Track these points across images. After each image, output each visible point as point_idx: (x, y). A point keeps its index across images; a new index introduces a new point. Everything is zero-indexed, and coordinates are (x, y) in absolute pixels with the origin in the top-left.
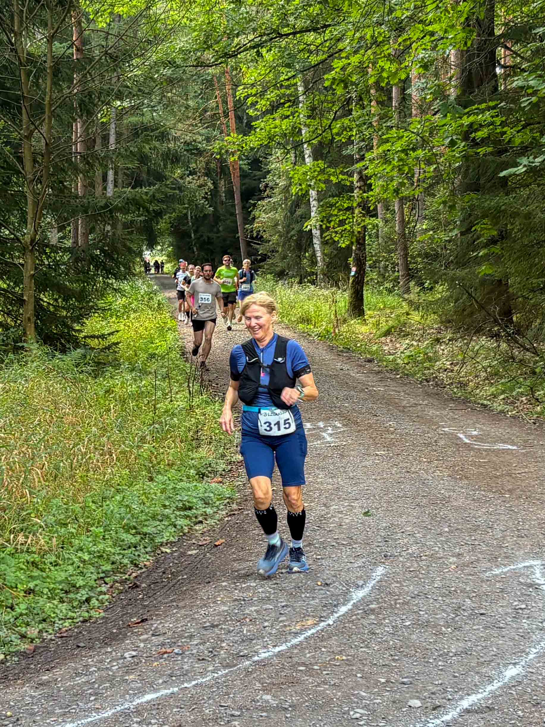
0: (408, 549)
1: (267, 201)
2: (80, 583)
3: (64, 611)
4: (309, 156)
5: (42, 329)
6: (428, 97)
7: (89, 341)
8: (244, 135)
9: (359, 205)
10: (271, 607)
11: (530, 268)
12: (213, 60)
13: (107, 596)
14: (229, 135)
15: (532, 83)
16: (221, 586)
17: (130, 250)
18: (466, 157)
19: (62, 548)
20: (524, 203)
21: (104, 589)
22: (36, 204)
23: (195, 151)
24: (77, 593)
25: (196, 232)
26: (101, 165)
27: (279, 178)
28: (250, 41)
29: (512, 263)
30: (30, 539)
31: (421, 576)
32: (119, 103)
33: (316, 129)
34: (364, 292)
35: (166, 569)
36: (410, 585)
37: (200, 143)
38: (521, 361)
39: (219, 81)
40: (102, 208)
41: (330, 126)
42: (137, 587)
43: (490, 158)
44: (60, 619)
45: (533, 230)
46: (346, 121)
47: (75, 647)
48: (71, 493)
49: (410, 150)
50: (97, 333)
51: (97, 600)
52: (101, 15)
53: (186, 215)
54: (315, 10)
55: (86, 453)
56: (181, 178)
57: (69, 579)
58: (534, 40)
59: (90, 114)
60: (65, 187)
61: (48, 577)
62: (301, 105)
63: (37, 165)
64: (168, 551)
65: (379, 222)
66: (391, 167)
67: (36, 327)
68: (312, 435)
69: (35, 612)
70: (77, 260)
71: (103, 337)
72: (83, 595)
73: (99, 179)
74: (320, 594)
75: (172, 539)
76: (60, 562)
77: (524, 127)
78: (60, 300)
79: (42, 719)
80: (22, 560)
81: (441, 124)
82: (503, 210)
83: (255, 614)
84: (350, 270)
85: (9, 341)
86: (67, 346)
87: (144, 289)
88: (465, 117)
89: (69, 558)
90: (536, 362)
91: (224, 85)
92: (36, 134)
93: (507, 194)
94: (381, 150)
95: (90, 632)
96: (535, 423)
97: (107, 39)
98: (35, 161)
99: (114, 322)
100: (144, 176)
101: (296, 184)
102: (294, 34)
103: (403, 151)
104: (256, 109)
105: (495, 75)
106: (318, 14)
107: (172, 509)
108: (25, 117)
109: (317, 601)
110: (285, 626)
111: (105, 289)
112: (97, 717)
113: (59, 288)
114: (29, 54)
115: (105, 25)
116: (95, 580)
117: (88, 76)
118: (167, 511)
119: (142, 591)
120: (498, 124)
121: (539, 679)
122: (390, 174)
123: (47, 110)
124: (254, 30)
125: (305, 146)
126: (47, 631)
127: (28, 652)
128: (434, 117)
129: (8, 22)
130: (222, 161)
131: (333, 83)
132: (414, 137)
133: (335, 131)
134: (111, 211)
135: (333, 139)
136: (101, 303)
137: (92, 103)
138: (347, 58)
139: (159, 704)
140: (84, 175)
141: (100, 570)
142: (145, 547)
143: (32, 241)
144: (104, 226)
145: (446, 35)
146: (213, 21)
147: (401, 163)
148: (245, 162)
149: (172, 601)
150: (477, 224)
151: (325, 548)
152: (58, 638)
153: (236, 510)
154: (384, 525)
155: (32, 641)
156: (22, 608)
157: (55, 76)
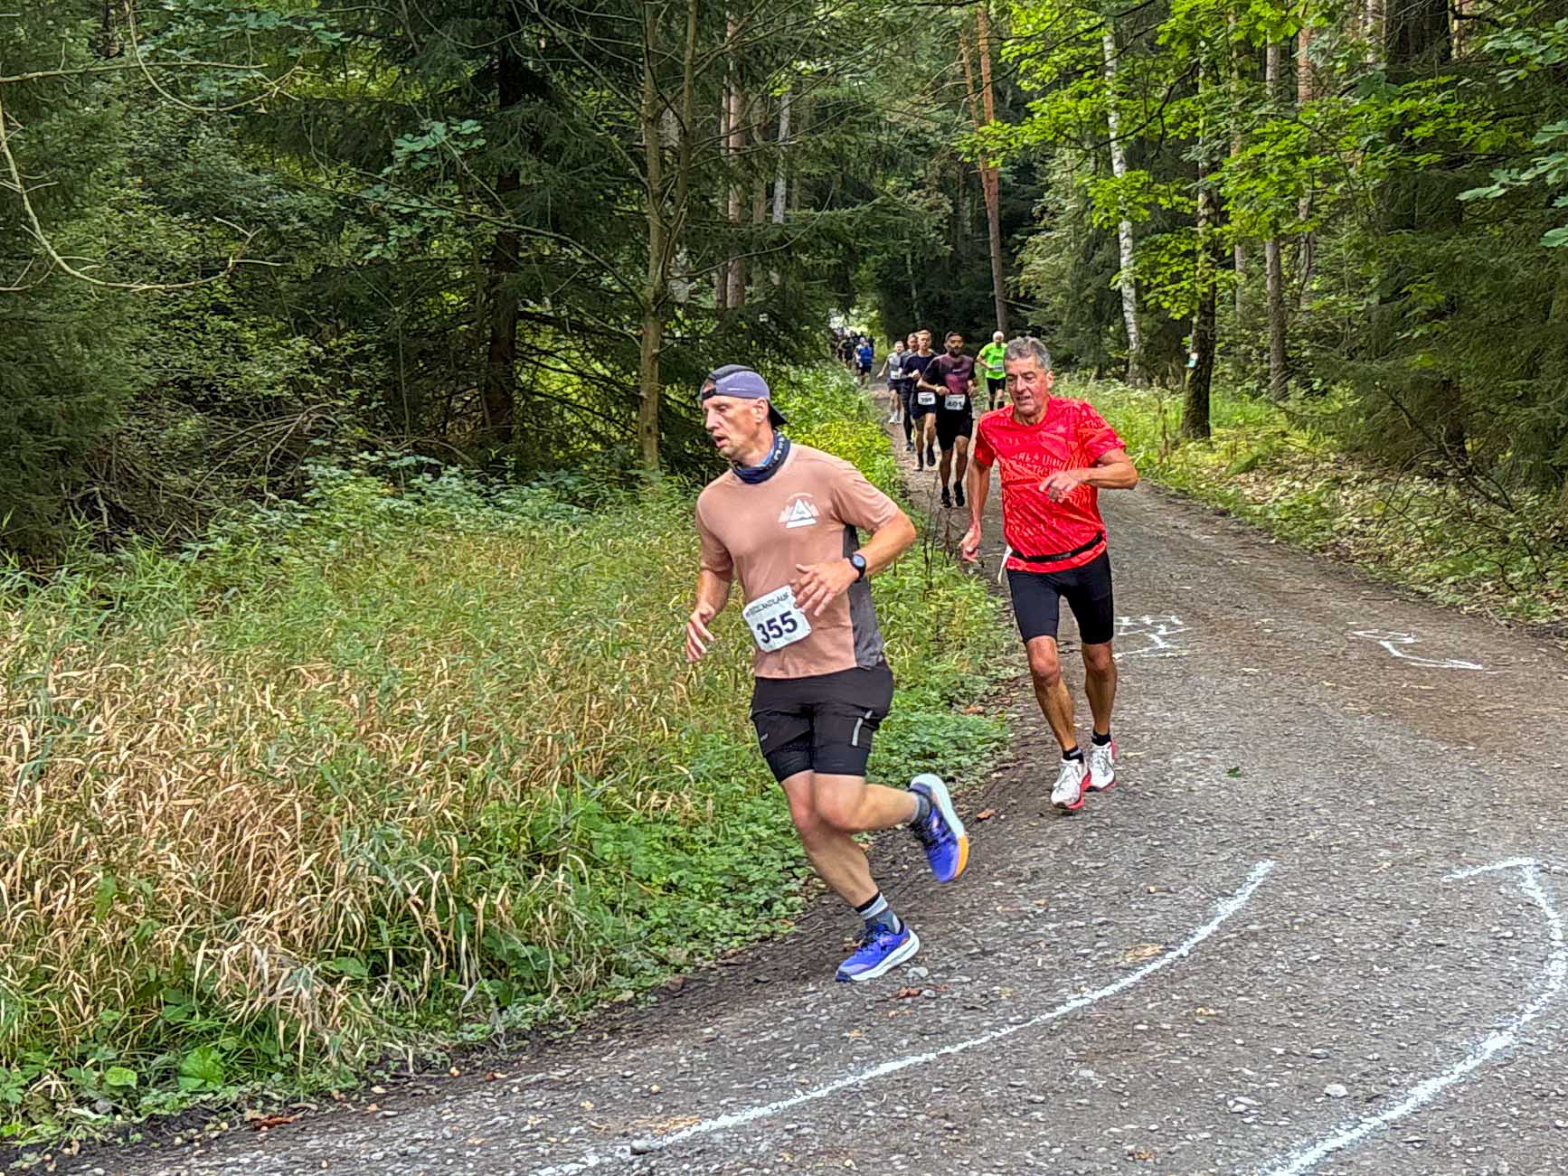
0: (1307, 834)
1: (1044, 235)
2: (755, 874)
3: (729, 922)
4: (1121, 162)
6: (1339, 65)
8: (1012, 124)
9: (1206, 247)
10: (1082, 923)
11: (1504, 360)
13: (799, 900)
18: (1396, 171)
19: (723, 816)
21: (794, 886)
24: (749, 893)
25: (919, 287)
27: (1066, 197)
30: (669, 800)
31: (1332, 879)
33: (1137, 116)
35: (896, 856)
36: (1315, 894)
37: (931, 134)
38: (1483, 518)
39: (968, 30)
40: (775, 243)
41: (1160, 111)
43: (1435, 172)
44: (723, 935)
46: (1188, 104)
47: (751, 981)
49: (1300, 154)
51: (784, 904)
57: (737, 868)
60: (711, 206)
61: (700, 864)
62: (1109, 74)
66: (1265, 183)
67: (660, 443)
69: (681, 921)
70: (730, 332)
72: (759, 895)
74: (1162, 905)
76: (720, 840)
77: (1495, 119)
79: (712, 1100)
80: (657, 835)
82: (1459, 263)
83: (1053, 934)
84: (1187, 358)
88: (1396, 101)
89: (733, 835)
91: (975, 37)
94: (1250, 153)
95: (774, 958)
101: (1099, 210)
103: (1288, 156)
107: (903, 756)
109: (1159, 916)
110: (1108, 957)
116: (780, 871)
120: (1453, 114)
122: (1264, 196)
125: (1114, 144)
126: (701, 955)
127: (673, 988)
131: (1172, 39)
133: (1167, 120)
135: (1165, 133)
139: (906, 1080)
141: (786, 856)
143: (657, 297)
147: (1283, 178)
150: (1412, 282)
151: (1165, 828)
152: (722, 965)
153: (1011, 761)
154: (1264, 792)
155: (678, 970)
156: (659, 915)
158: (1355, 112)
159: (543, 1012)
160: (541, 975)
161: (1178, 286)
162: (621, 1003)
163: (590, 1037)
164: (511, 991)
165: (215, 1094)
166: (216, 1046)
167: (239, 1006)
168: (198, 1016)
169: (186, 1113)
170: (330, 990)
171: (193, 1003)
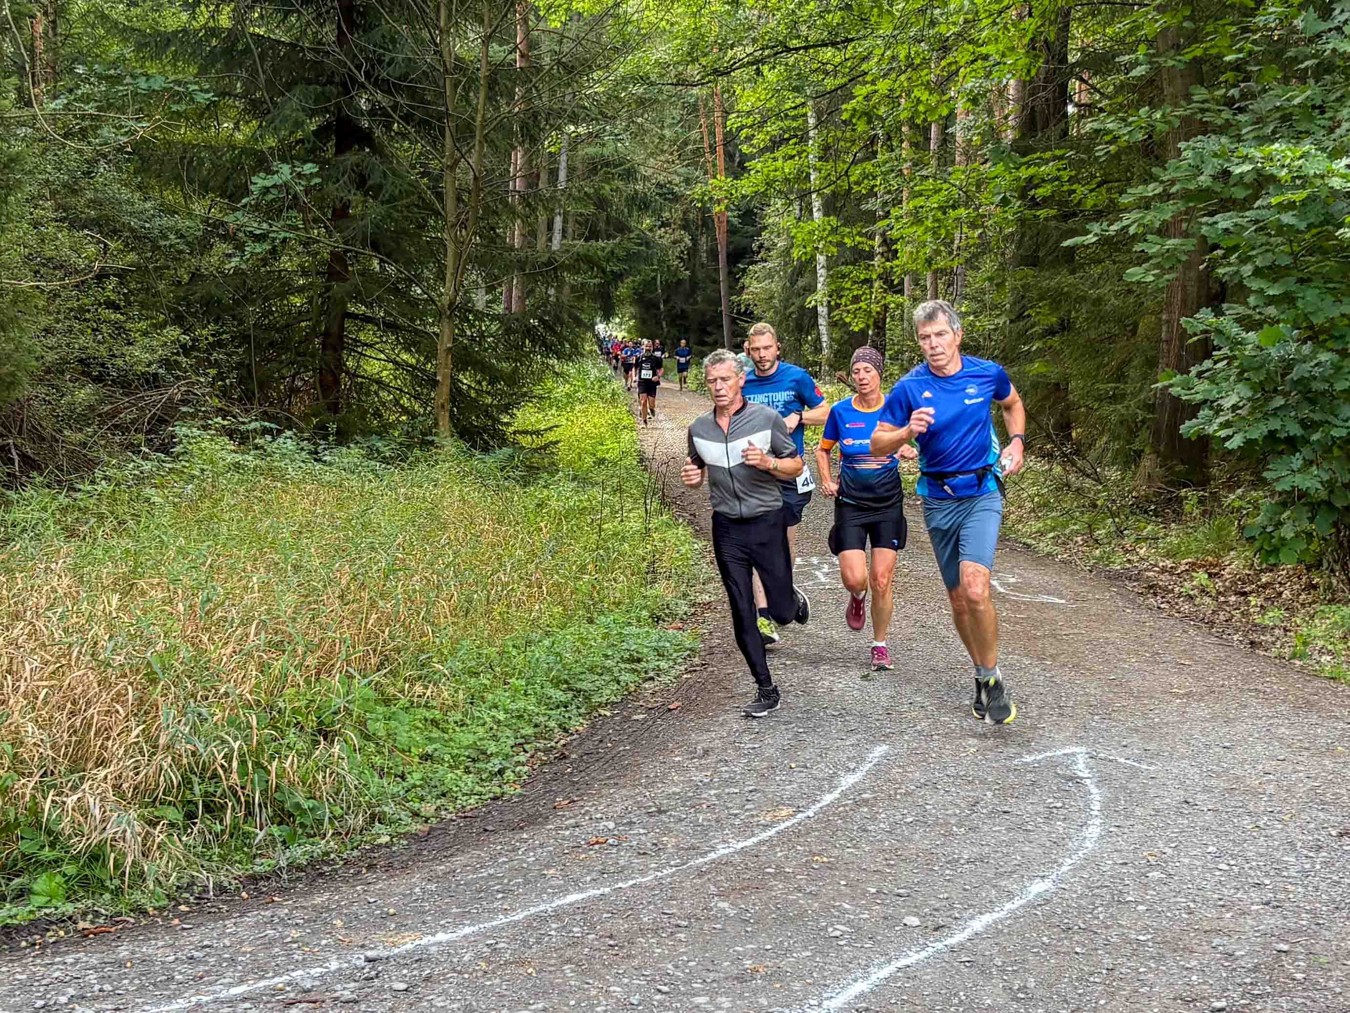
1: (760, 265)
2: (492, 748)
3: (470, 784)
4: (819, 210)
5: (458, 419)
6: (975, 138)
7: (519, 437)
8: (736, 178)
9: (880, 277)
10: (737, 791)
11: (1098, 368)
12: (698, 77)
13: (526, 768)
14: (715, 177)
15: (1110, 126)
16: (674, 762)
17: (579, 322)
18: (1022, 221)
19: (472, 703)
20: (1094, 285)
21: (522, 758)
22: (458, 256)
23: (670, 196)
24: (487, 763)
25: (666, 302)
26: (545, 208)
27: (778, 236)
28: (748, 56)
29: (1075, 360)
30: (430, 690)
31: (930, 760)
32: (572, 128)
33: (829, 175)
35: (604, 736)
36: (915, 771)
37: (676, 185)
38: (1078, 489)
39: (706, 105)
40: (546, 265)
41: (847, 172)
42: (565, 757)
43: (1053, 223)
44: (464, 795)
45: (1103, 320)
46: (868, 166)
47: (481, 830)
48: (486, 632)
49: (950, 207)
50: (530, 428)
51: (513, 772)
52: (555, 12)
53: (655, 278)
54: (835, 18)
55: (508, 584)
56: (651, 230)
57: (479, 743)
58: (1118, 72)
59: (534, 140)
60: (498, 235)
61: (451, 740)
62: (811, 142)
63: (462, 205)
64: (608, 714)
65: (905, 300)
66: (922, 228)
67: (452, 416)
68: (802, 573)
69: (433, 784)
70: (508, 331)
71: (537, 433)
72: (495, 764)
73: (542, 227)
74: (799, 777)
75: (613, 698)
76: (469, 722)
77: (1099, 185)
78: (484, 383)
79: (434, 921)
80: (419, 716)
82: (1066, 293)
83: (714, 798)
85: (416, 432)
86: (491, 443)
87: (594, 373)
88: (1024, 167)
89: (479, 718)
90: (1099, 492)
91: (712, 111)
92: (462, 164)
93: (1073, 272)
94: (911, 205)
95: (502, 812)
96: (1091, 571)
97: (560, 42)
98: (459, 199)
99: (553, 415)
100: (602, 225)
101: (798, 246)
102: (806, 48)
103: (940, 208)
104: (751, 145)
105: (1065, 115)
106: (838, 24)
107: (615, 660)
108: (448, 141)
109: (795, 786)
110: (752, 816)
111: (544, 372)
112: (504, 920)
113: (482, 367)
114: (457, 58)
115: (559, 25)
116: (512, 747)
117: (534, 91)
118: (609, 663)
119: (571, 763)
120: (1066, 179)
122: (921, 239)
123: (477, 133)
124: (754, 40)
125: (814, 196)
126: (446, 809)
127: (421, 834)
128: (982, 168)
129: (433, 15)
130: (704, 210)
131: (853, 116)
132: (955, 191)
133: (852, 179)
134: (555, 270)
135: (850, 188)
136: (538, 390)
137: (538, 126)
138: (873, 83)
139: (584, 908)
140: (523, 221)
141: (519, 735)
142: (578, 708)
143: (451, 304)
144: (547, 289)
145: (1005, 60)
146: (701, 27)
147: (936, 225)
148: (735, 213)
149: (609, 778)
150: (1031, 308)
151: (810, 719)
152: (461, 817)
153: (697, 665)
154: (887, 693)
155: (427, 820)
156: (415, 778)
157: (490, 88)
158: (993, 175)
159: (318, 851)
160: (320, 822)
161: (857, 306)
162: (380, 845)
163: (352, 871)
164: (295, 833)
165: (56, 908)
166: (60, 872)
167: (80, 842)
168: (47, 848)
169: (33, 923)
170: (151, 830)
171: (43, 837)
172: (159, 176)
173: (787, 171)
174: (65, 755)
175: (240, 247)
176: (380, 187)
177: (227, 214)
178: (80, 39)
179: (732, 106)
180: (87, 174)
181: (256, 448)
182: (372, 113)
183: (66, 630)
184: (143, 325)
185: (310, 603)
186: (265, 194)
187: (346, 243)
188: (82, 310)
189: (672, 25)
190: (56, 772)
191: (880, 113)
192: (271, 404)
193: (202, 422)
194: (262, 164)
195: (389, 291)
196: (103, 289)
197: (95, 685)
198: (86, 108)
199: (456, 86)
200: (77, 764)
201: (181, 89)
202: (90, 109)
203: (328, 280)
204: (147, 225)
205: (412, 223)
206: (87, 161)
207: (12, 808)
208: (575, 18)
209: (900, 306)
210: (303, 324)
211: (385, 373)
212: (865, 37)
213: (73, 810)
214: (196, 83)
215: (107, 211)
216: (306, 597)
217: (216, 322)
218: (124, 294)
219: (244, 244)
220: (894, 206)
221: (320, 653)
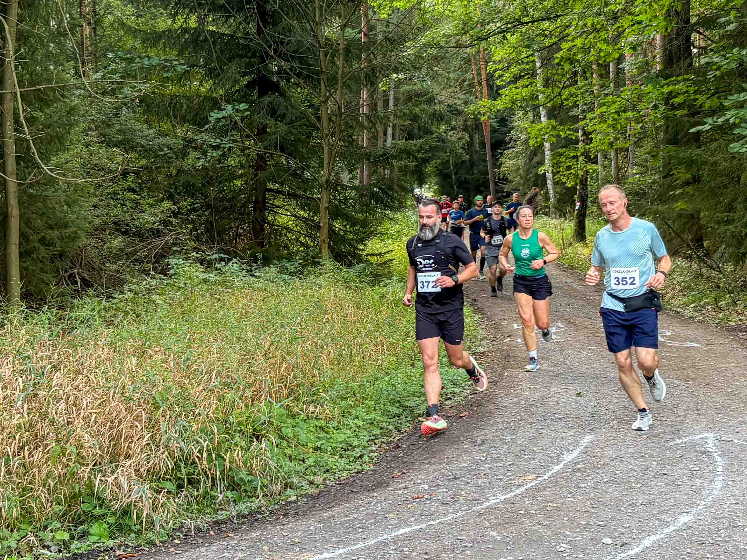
1: (511, 150)
2: (356, 442)
3: (343, 464)
4: (544, 116)
5: (334, 248)
6: (634, 71)
7: (369, 257)
9: (582, 154)
10: (501, 465)
11: (717, 204)
12: (469, 42)
13: (376, 454)
14: (481, 100)
16: (463, 448)
17: (403, 189)
18: (666, 118)
19: (343, 416)
20: (711, 155)
22: (330, 153)
23: (456, 112)
24: (353, 451)
25: (456, 174)
26: (381, 123)
27: (521, 132)
28: (498, 28)
29: (703, 200)
30: (318, 409)
31: (618, 444)
32: (395, 75)
33: (549, 95)
34: (587, 222)
36: (609, 451)
37: (459, 105)
39: (475, 58)
40: (381, 156)
41: (560, 93)
42: (399, 447)
43: (685, 118)
44: (340, 471)
46: (573, 89)
47: (350, 492)
48: (351, 374)
49: (621, 111)
50: (376, 252)
51: (368, 456)
52: (384, 9)
53: (448, 161)
54: (549, 4)
56: (445, 133)
57: (348, 440)
58: (720, 27)
59: (372, 84)
60: (353, 140)
61: (331, 438)
62: (538, 77)
63: (331, 124)
65: (599, 167)
67: (330, 247)
69: (321, 464)
70: (361, 196)
71: (380, 255)
72: (358, 452)
76: (341, 427)
77: (713, 95)
79: (322, 546)
80: (312, 425)
81: (648, 91)
83: (488, 470)
84: (575, 205)
85: (309, 257)
86: (353, 262)
88: (666, 86)
89: (347, 424)
90: (720, 279)
91: (478, 61)
93: (699, 147)
95: (362, 481)
96: (717, 327)
98: (330, 120)
99: (390, 244)
101: (533, 138)
102: (533, 22)
103: (616, 112)
104: (502, 80)
105: (691, 54)
106: (551, 7)
108: (323, 86)
109: (537, 461)
110: (511, 480)
111: (383, 218)
112: (363, 545)
113: (347, 217)
114: (327, 39)
115: (386, 16)
116: (367, 441)
117: (372, 55)
119: (403, 450)
120: (692, 92)
121: (705, 525)
122: (606, 131)
123: (339, 81)
124: (501, 19)
125: (541, 108)
126: (329, 480)
127: (314, 495)
128: (642, 87)
130: (476, 119)
131: (561, 61)
132: (625, 102)
133: (563, 97)
134: (388, 158)
135: (562, 103)
136: (380, 230)
137: (375, 76)
138: (573, 40)
139: (410, 537)
140: (368, 131)
141: (371, 434)
142: (406, 417)
143: (327, 181)
144: (383, 170)
145: (651, 23)
146: (470, 13)
147: (614, 122)
148: (495, 120)
149: (425, 459)
150: (675, 169)
151: (545, 421)
152: (338, 484)
154: (592, 404)
155: (318, 487)
156: (311, 461)
157: (347, 55)
159: (254, 506)
160: (255, 489)
161: (568, 172)
162: (291, 502)
163: (274, 518)
164: (241, 496)
165: (103, 543)
166: (105, 522)
167: (116, 503)
168: (98, 508)
169: (90, 552)
170: (158, 496)
171: (95, 502)
172: (157, 114)
173: (524, 94)
174: (108, 452)
175: (205, 153)
176: (284, 115)
177: (197, 135)
178: (110, 38)
179: (490, 58)
180: (116, 115)
181: (216, 269)
182: (279, 72)
183: (107, 379)
184: (151, 201)
185: (246, 359)
186: (218, 122)
187: (264, 149)
188: (115, 193)
189: (452, 12)
190: (102, 463)
191: (577, 58)
192: (225, 243)
193: (185, 256)
194: (216, 105)
195: (291, 175)
196: (126, 181)
197: (124, 411)
198: (115, 77)
199: (326, 55)
200: (114, 458)
201: (168, 64)
202: (117, 78)
203: (256, 171)
204: (151, 143)
205: (303, 135)
206: (116, 108)
207: (77, 485)
208: (396, 11)
209: (595, 171)
210: (242, 196)
211: (290, 223)
212: (567, 14)
213: (112, 484)
214: (177, 60)
215: (128, 136)
216: (245, 355)
217: (192, 198)
218: (139, 183)
219: (206, 152)
220: (589, 112)
221: (253, 389)
